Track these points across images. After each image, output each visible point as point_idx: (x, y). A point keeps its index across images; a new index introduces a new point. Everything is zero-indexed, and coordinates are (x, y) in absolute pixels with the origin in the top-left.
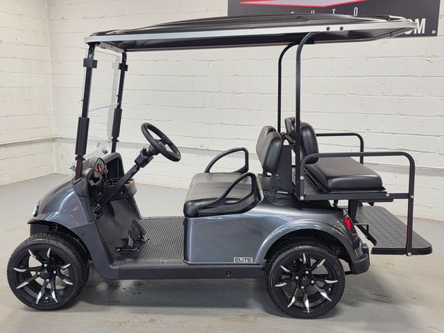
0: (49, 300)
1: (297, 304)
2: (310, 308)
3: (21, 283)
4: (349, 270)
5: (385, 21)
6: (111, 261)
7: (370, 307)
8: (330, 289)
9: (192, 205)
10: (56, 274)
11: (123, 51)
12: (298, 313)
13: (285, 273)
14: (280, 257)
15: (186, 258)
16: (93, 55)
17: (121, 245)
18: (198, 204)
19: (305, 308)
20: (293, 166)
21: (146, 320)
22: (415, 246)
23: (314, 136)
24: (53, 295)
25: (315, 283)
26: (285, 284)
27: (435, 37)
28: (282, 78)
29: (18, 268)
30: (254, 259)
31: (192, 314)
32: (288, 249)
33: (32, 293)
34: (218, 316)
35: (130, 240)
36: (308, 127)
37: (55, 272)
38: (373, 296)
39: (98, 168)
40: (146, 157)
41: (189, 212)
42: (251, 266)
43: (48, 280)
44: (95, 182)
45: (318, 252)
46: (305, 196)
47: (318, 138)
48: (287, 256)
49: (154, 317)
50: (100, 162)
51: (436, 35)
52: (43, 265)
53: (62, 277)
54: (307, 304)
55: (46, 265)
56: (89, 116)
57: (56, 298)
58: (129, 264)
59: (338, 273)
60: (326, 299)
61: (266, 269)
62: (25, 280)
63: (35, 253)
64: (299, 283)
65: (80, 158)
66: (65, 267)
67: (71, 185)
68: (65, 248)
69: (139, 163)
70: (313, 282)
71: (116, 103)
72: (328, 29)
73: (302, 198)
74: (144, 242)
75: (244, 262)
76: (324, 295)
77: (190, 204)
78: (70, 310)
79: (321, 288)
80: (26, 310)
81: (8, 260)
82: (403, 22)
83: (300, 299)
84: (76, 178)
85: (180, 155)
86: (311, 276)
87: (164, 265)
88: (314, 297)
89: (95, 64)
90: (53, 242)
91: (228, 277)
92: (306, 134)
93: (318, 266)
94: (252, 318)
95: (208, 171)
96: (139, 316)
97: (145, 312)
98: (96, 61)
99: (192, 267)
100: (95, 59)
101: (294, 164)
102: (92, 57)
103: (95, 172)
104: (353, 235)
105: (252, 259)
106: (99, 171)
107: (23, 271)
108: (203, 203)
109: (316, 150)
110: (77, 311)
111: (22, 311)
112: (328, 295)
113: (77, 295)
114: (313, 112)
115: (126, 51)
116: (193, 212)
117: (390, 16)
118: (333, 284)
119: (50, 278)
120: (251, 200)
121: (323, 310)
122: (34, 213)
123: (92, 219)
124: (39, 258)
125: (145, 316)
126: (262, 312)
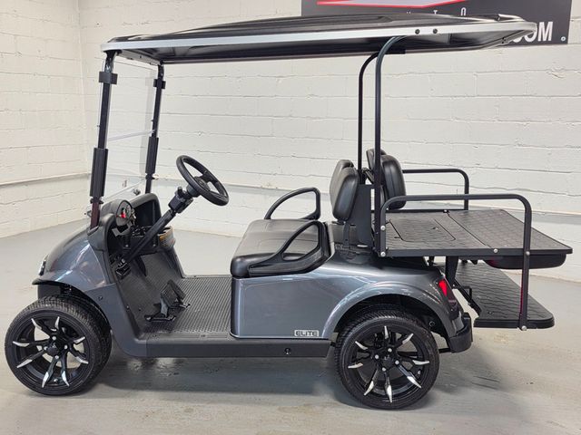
0: (58, 382)
1: (376, 391)
2: (393, 396)
3: (21, 361)
4: (446, 346)
5: (493, 21)
6: (137, 333)
7: (473, 395)
8: (419, 373)
9: (241, 262)
10: (68, 350)
11: (159, 63)
12: (376, 402)
13: (361, 350)
14: (355, 330)
15: (233, 330)
16: (112, 67)
17: (152, 312)
18: (249, 260)
19: (387, 396)
20: (373, 211)
21: (180, 409)
22: (532, 316)
23: (399, 172)
24: (64, 375)
25: (400, 364)
26: (361, 365)
27: (565, 46)
28: (363, 98)
29: (18, 341)
30: (322, 332)
31: (241, 402)
32: (365, 320)
33: (37, 374)
34: (274, 405)
35: (163, 306)
36: (393, 162)
37: (66, 347)
38: (477, 380)
39: (122, 213)
40: (182, 200)
41: (238, 271)
42: (318, 341)
43: (57, 357)
44: (121, 231)
45: (405, 324)
46: (387, 251)
47: (404, 175)
48: (363, 329)
49: (191, 405)
50: (125, 205)
51: (566, 42)
52: (51, 339)
53: (76, 353)
54: (389, 391)
55: (54, 338)
56: (108, 146)
57: (68, 380)
58: (161, 338)
59: (430, 352)
60: (415, 386)
61: (337, 345)
62: (27, 356)
63: (41, 323)
64: (380, 364)
65: (96, 201)
66: (79, 341)
67: (85, 235)
68: (79, 318)
69: (174, 208)
70: (397, 362)
71: (151, 130)
72: (417, 32)
73: (383, 254)
74: (182, 309)
75: (308, 336)
76: (412, 379)
77: (239, 260)
78: (86, 395)
79: (408, 371)
80: (30, 395)
81: (6, 331)
82: (517, 23)
83: (381, 385)
84: (92, 227)
85: (227, 197)
86: (394, 356)
87: (205, 339)
88: (399, 382)
89: (114, 79)
90: (62, 308)
91: (287, 356)
92: (390, 170)
93: (404, 342)
94: (318, 408)
95: (268, 217)
96: (173, 404)
97: (180, 399)
98: (116, 75)
99: (241, 342)
100: (114, 72)
101: (373, 208)
102: (111, 71)
103: (117, 219)
104: (450, 301)
105: (318, 332)
106: (123, 217)
107: (26, 345)
108: (255, 260)
109: (402, 191)
110: (95, 397)
111: (24, 396)
112: (417, 380)
113: (93, 378)
114: (408, 142)
115: (162, 63)
116: (243, 271)
117: (501, 15)
118: (424, 366)
119: (59, 354)
120: (318, 255)
121: (410, 399)
122: (40, 271)
123: (112, 280)
124: (46, 330)
125: (180, 404)
126: (332, 400)
